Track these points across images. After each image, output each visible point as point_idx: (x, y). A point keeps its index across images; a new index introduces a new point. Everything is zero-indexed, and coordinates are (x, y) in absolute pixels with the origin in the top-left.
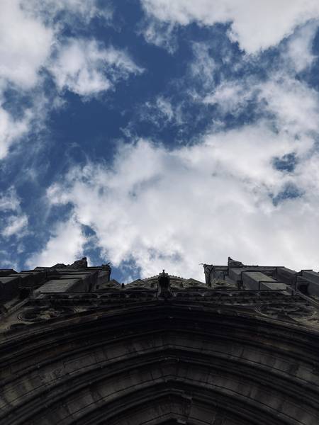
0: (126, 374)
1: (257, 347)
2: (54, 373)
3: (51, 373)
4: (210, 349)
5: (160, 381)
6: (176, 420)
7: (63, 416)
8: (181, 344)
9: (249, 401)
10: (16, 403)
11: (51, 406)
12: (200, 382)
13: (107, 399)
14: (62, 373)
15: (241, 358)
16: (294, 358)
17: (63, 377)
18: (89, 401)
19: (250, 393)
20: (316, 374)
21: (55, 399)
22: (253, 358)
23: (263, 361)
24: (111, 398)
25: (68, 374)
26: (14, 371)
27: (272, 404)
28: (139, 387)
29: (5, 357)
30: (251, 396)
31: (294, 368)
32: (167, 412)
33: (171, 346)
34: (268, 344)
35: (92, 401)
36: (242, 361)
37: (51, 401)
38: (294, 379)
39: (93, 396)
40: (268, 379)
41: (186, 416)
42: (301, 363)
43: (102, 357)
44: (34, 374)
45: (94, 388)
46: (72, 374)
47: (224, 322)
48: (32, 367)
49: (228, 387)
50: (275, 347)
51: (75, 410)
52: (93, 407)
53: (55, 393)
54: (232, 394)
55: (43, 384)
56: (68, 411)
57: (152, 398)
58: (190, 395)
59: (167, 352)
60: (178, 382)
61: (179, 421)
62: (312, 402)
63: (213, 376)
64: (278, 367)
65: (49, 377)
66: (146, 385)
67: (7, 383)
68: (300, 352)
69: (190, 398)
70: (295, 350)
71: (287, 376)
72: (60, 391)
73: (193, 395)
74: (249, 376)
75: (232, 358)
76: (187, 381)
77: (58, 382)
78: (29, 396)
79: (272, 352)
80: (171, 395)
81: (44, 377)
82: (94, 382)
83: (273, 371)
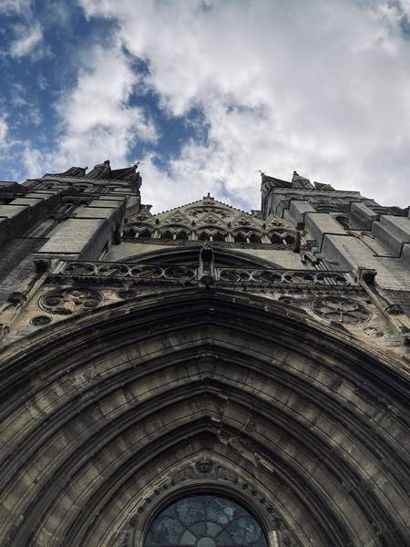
0: (161, 372)
1: (302, 355)
2: (85, 375)
3: (81, 376)
4: (252, 349)
5: (195, 378)
6: (209, 418)
7: (96, 418)
8: (220, 340)
9: (285, 409)
10: (49, 410)
11: (84, 411)
12: (238, 382)
13: (141, 399)
14: (93, 375)
15: (283, 363)
16: (338, 374)
17: (94, 379)
18: (122, 401)
19: (287, 402)
20: (357, 395)
21: (89, 403)
22: (297, 366)
23: (307, 370)
24: (144, 397)
25: (99, 375)
26: (43, 377)
27: (307, 416)
28: (174, 384)
29: (31, 365)
30: (289, 404)
31: (336, 384)
32: (202, 408)
33: (210, 341)
34: (315, 354)
35: (125, 401)
36: (285, 367)
37: (84, 405)
38: (334, 395)
39: (126, 396)
40: (308, 390)
41: (221, 414)
42: (344, 380)
43: (134, 354)
44: (65, 378)
45: (126, 388)
46: (104, 375)
47: (270, 322)
48: (62, 372)
49: (266, 392)
50: (321, 359)
51: (108, 411)
52: (127, 407)
53: (87, 396)
54: (269, 399)
55: (75, 387)
56: (101, 413)
57: (187, 396)
58: (226, 394)
59: (206, 347)
60: (216, 381)
61: (213, 419)
62: (347, 423)
63: (252, 378)
64: (321, 380)
65: (80, 380)
66: (181, 382)
67: (38, 392)
68: (346, 368)
69: (226, 398)
70: (341, 365)
71: (328, 391)
72: (92, 394)
73: (229, 395)
74: (288, 384)
75: (274, 362)
76: (225, 381)
77: (90, 384)
78: (61, 402)
79: (318, 364)
80: (207, 393)
81: (74, 380)
82: (126, 382)
83: (315, 383)
